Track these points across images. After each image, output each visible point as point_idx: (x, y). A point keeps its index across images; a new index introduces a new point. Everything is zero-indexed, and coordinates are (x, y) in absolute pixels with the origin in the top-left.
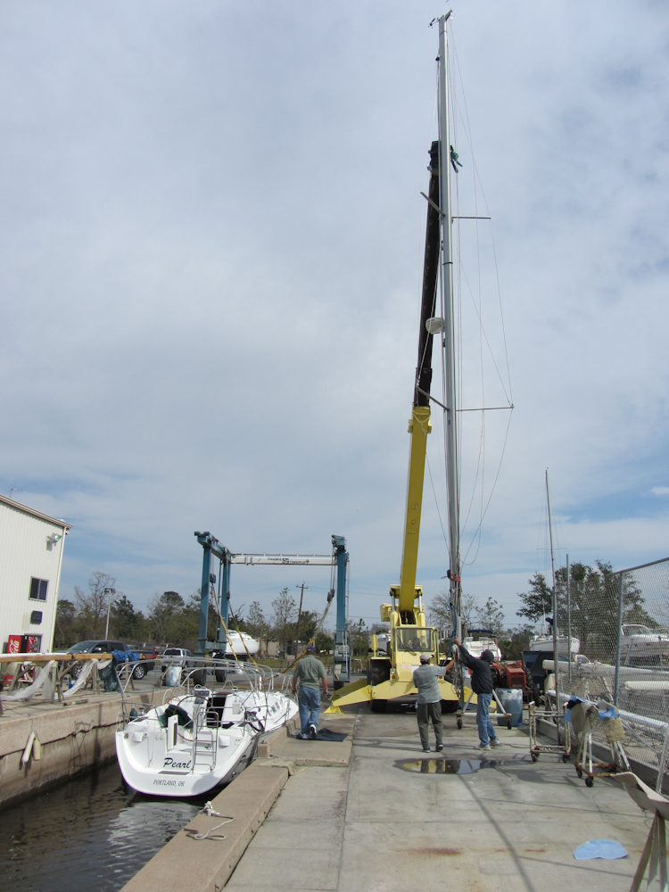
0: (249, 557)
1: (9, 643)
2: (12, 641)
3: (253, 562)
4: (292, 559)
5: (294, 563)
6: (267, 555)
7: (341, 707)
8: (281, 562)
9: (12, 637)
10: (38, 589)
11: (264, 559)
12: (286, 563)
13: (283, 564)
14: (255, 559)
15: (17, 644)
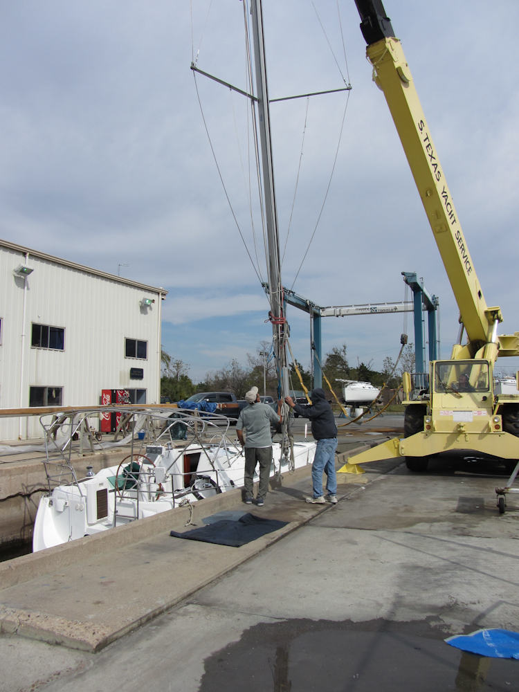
0: (338, 309)
1: (102, 397)
2: (104, 395)
3: (342, 313)
4: (379, 307)
5: (382, 312)
6: (355, 306)
7: (358, 465)
8: (369, 311)
9: (104, 392)
10: (135, 348)
11: (353, 310)
12: (374, 312)
13: (371, 313)
14: (344, 311)
15: (108, 397)
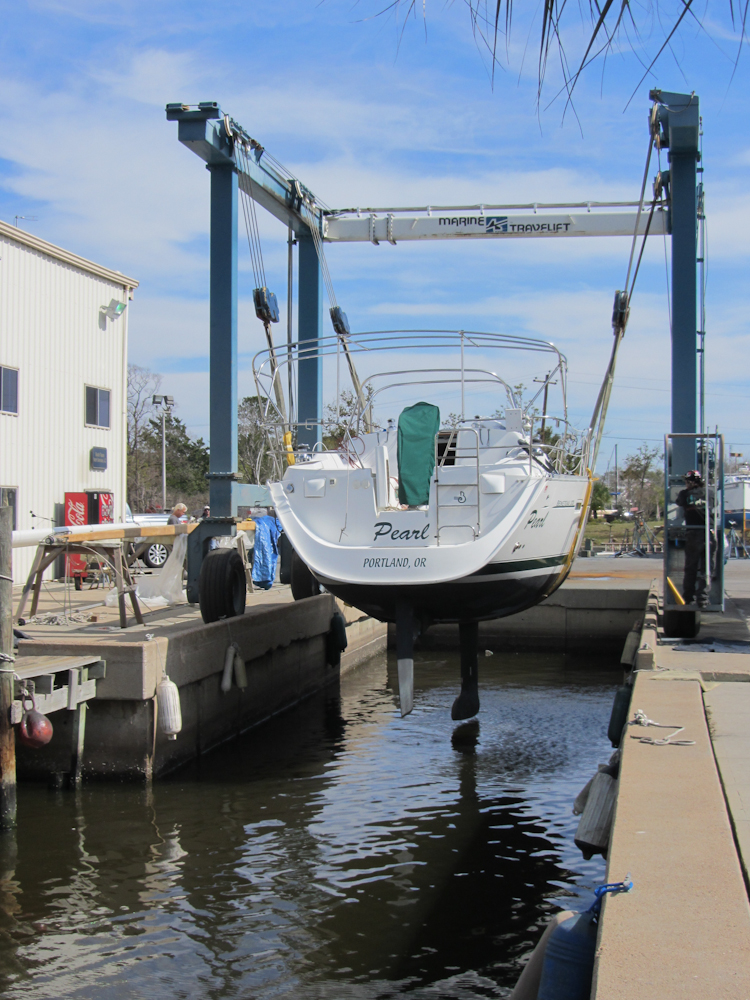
1: (66, 506)
2: (71, 504)
9: (69, 496)
10: (95, 406)
15: (80, 509)
